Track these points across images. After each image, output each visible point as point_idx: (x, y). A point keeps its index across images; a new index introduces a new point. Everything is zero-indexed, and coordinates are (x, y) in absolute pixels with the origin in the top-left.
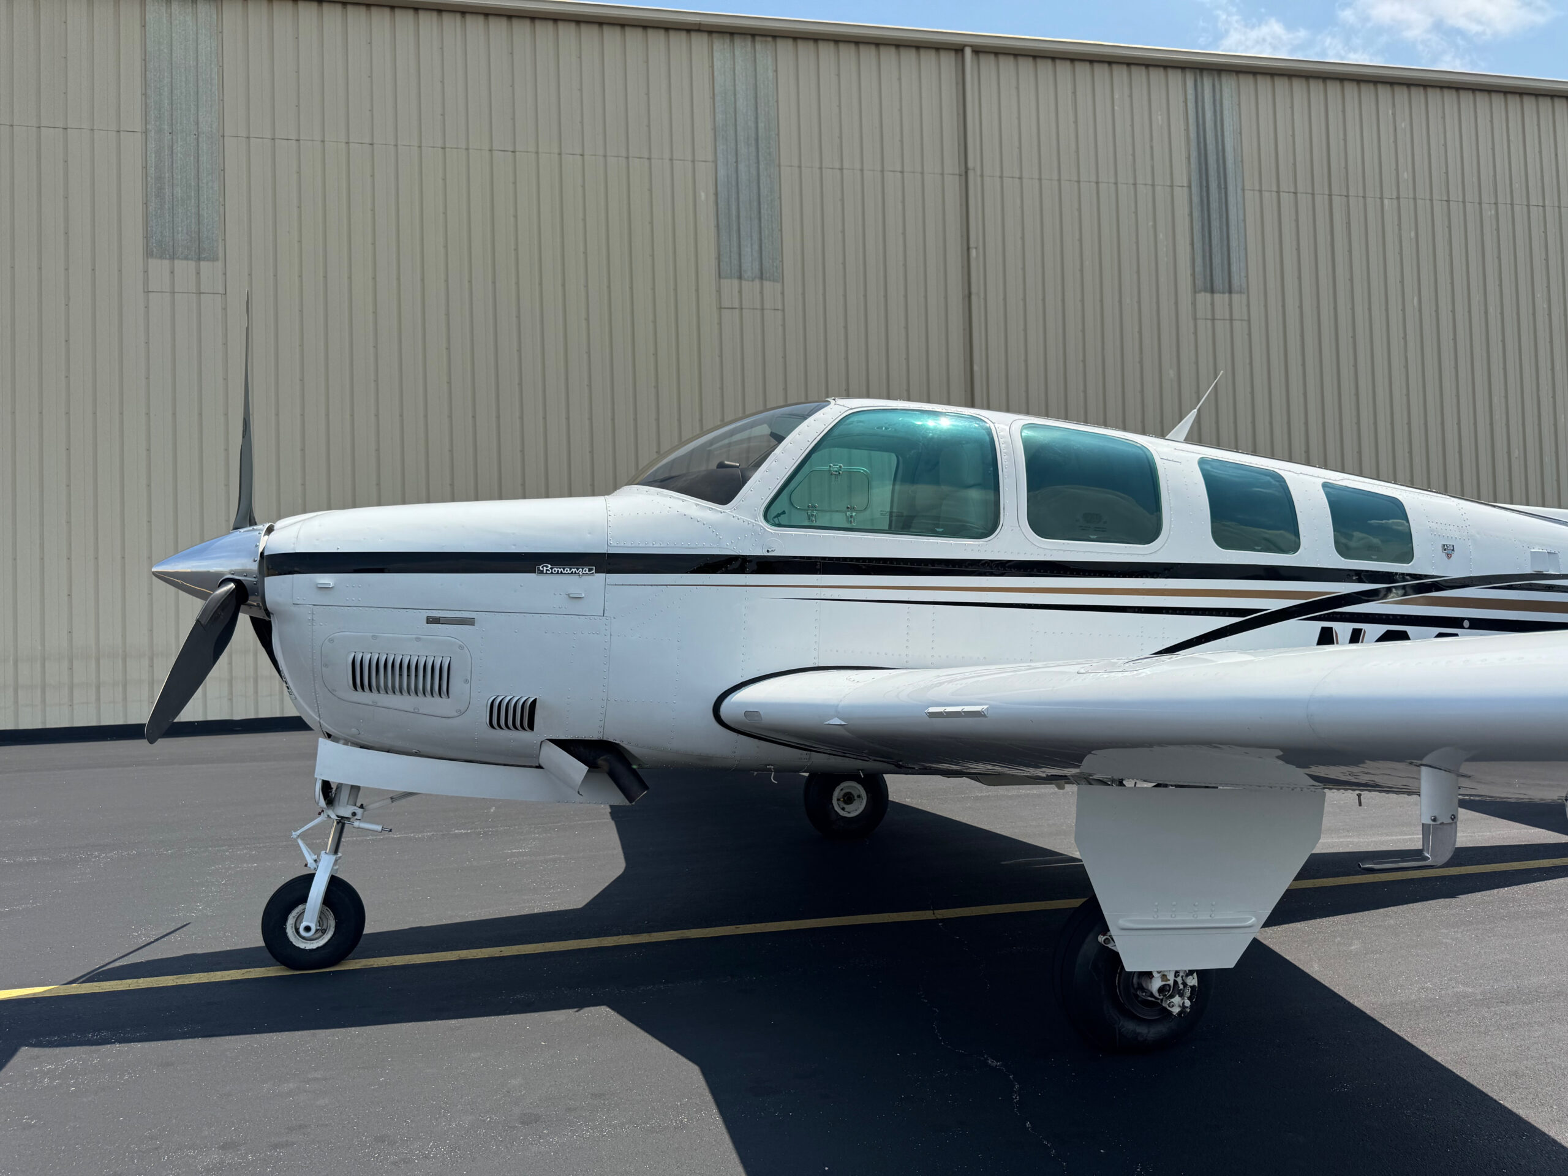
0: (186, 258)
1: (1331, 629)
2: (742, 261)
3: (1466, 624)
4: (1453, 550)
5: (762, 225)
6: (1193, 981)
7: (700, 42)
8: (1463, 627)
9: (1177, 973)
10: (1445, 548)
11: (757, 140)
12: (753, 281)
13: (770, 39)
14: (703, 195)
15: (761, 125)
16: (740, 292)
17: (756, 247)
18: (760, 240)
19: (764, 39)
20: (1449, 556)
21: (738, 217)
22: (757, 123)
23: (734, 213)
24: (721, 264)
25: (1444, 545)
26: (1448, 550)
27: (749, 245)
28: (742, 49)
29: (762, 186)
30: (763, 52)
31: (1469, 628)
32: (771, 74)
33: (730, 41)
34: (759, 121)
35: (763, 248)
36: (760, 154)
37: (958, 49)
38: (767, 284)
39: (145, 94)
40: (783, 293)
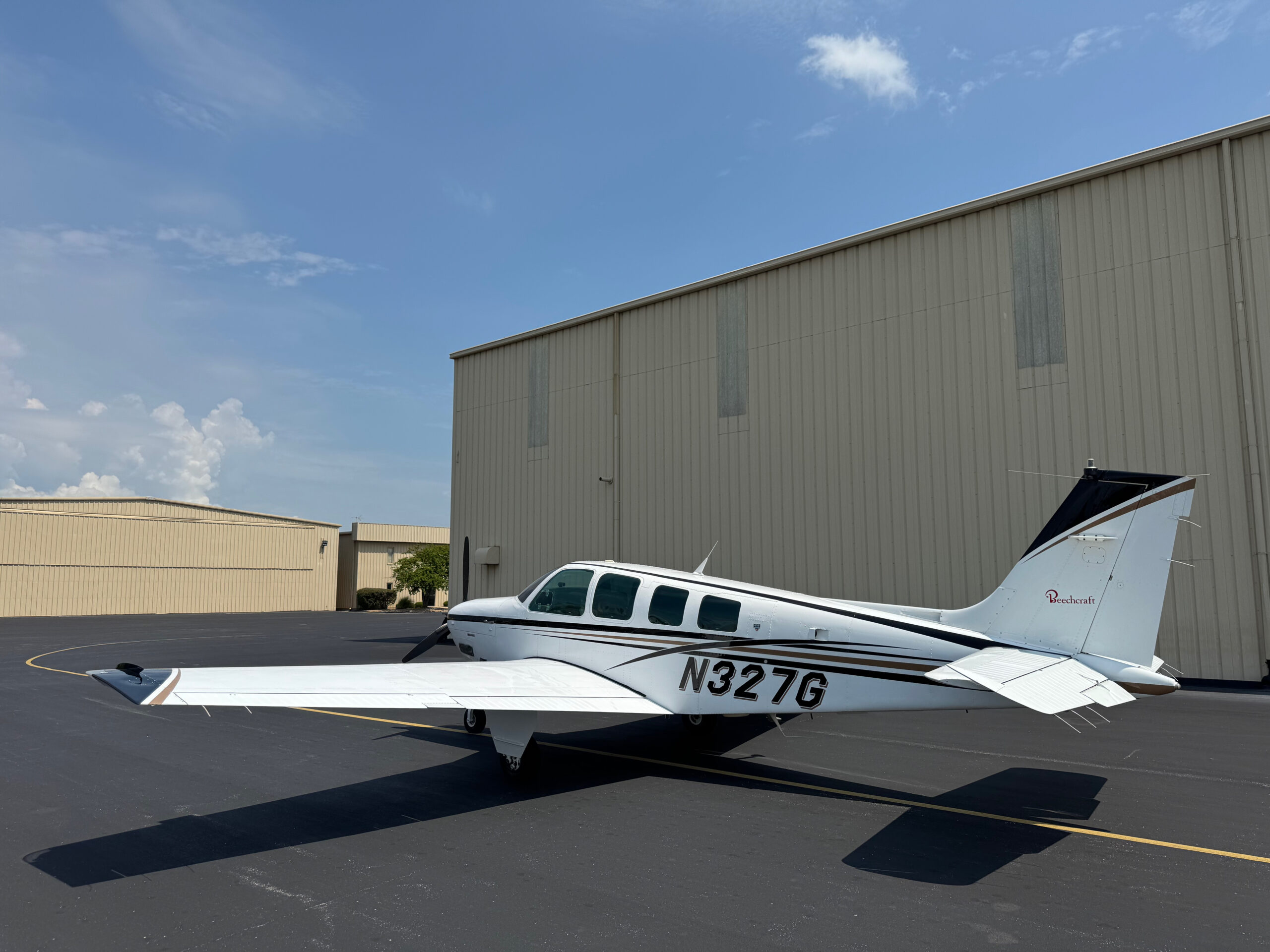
0: (734, 415)
1: (694, 658)
2: (1035, 353)
3: (766, 661)
4: (759, 627)
5: (1050, 325)
6: (518, 760)
7: (1001, 213)
8: (764, 663)
9: (511, 757)
10: (755, 626)
11: (1044, 266)
12: (1043, 366)
13: (1052, 192)
14: (1005, 315)
15: (1047, 255)
16: (1034, 375)
17: (1045, 342)
18: (1048, 336)
19: (1047, 194)
20: (757, 630)
21: (1031, 324)
22: (1044, 255)
23: (1028, 321)
24: (1019, 359)
25: (754, 624)
26: (757, 627)
27: (1040, 341)
28: (1031, 207)
29: (1048, 298)
30: (1047, 204)
31: (768, 663)
32: (1054, 217)
33: (1023, 204)
34: (1046, 253)
35: (1050, 341)
36: (1047, 275)
37: (1218, 144)
38: (1055, 367)
39: (718, 338)
40: (1067, 370)
